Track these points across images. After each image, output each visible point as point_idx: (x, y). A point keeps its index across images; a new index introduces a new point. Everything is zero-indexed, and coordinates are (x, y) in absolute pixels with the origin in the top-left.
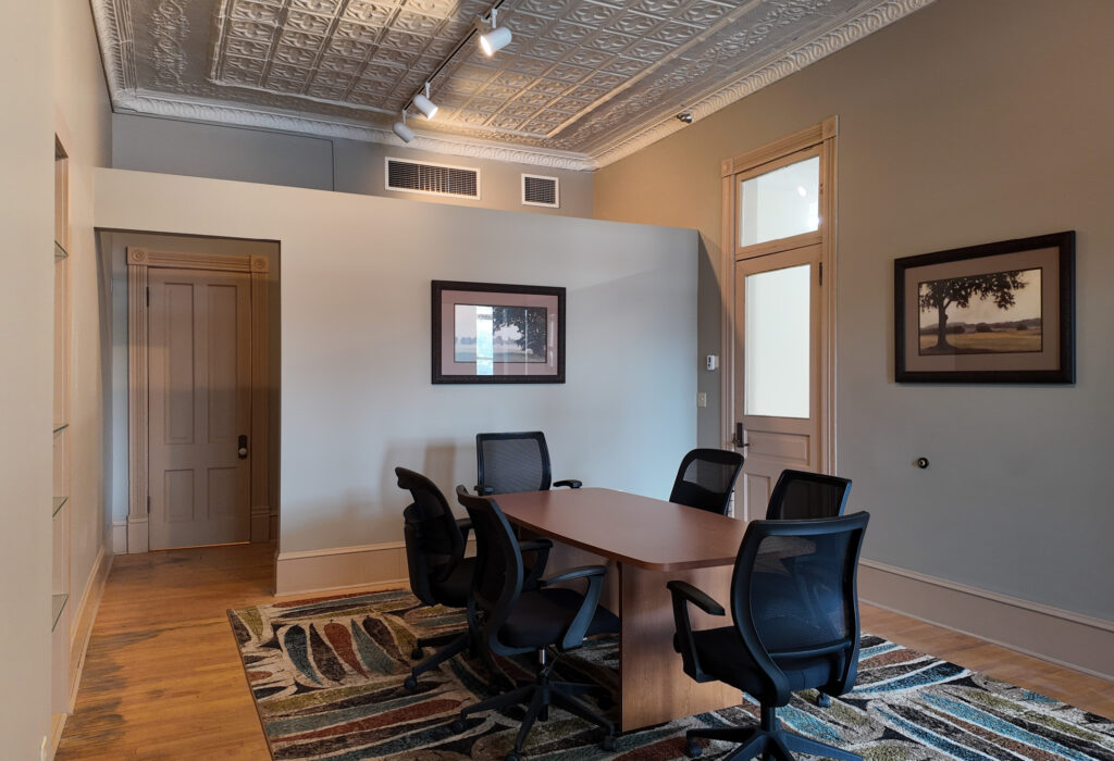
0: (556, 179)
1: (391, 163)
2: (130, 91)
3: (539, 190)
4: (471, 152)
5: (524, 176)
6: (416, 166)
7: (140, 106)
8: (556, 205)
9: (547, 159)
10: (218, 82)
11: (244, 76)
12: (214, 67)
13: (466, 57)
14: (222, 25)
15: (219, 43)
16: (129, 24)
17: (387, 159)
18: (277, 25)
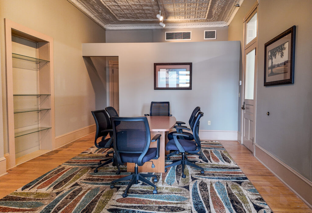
0: (216, 31)
1: (167, 33)
2: (108, 25)
3: (210, 35)
4: (189, 27)
5: (205, 31)
6: (173, 33)
7: (110, 28)
8: (215, 38)
9: (212, 25)
10: (120, 20)
11: (123, 17)
12: (116, 17)
13: (162, 2)
14: (107, 7)
15: (111, 11)
16: (93, 11)
17: (166, 32)
18: (117, 4)
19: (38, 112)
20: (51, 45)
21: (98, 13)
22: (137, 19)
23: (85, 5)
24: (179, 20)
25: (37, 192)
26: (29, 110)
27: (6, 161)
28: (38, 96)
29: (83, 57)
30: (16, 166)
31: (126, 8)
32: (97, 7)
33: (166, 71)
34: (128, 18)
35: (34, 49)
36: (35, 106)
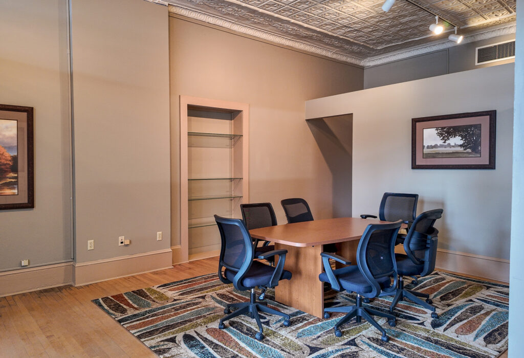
1: (479, 50)
2: (366, 60)
10: (378, 48)
11: (381, 43)
12: (368, 45)
13: (428, 3)
14: (342, 37)
15: (352, 40)
16: (327, 47)
17: (477, 49)
18: (352, 29)
19: (232, 200)
20: (245, 115)
21: (337, 47)
22: (406, 40)
23: (311, 43)
24: (497, 19)
25: (164, 293)
26: (217, 197)
27: (171, 253)
28: (231, 179)
29: (308, 120)
30: (188, 262)
31: (371, 30)
32: (327, 41)
33: (436, 132)
34: (390, 42)
35: (228, 121)
36: (227, 192)
